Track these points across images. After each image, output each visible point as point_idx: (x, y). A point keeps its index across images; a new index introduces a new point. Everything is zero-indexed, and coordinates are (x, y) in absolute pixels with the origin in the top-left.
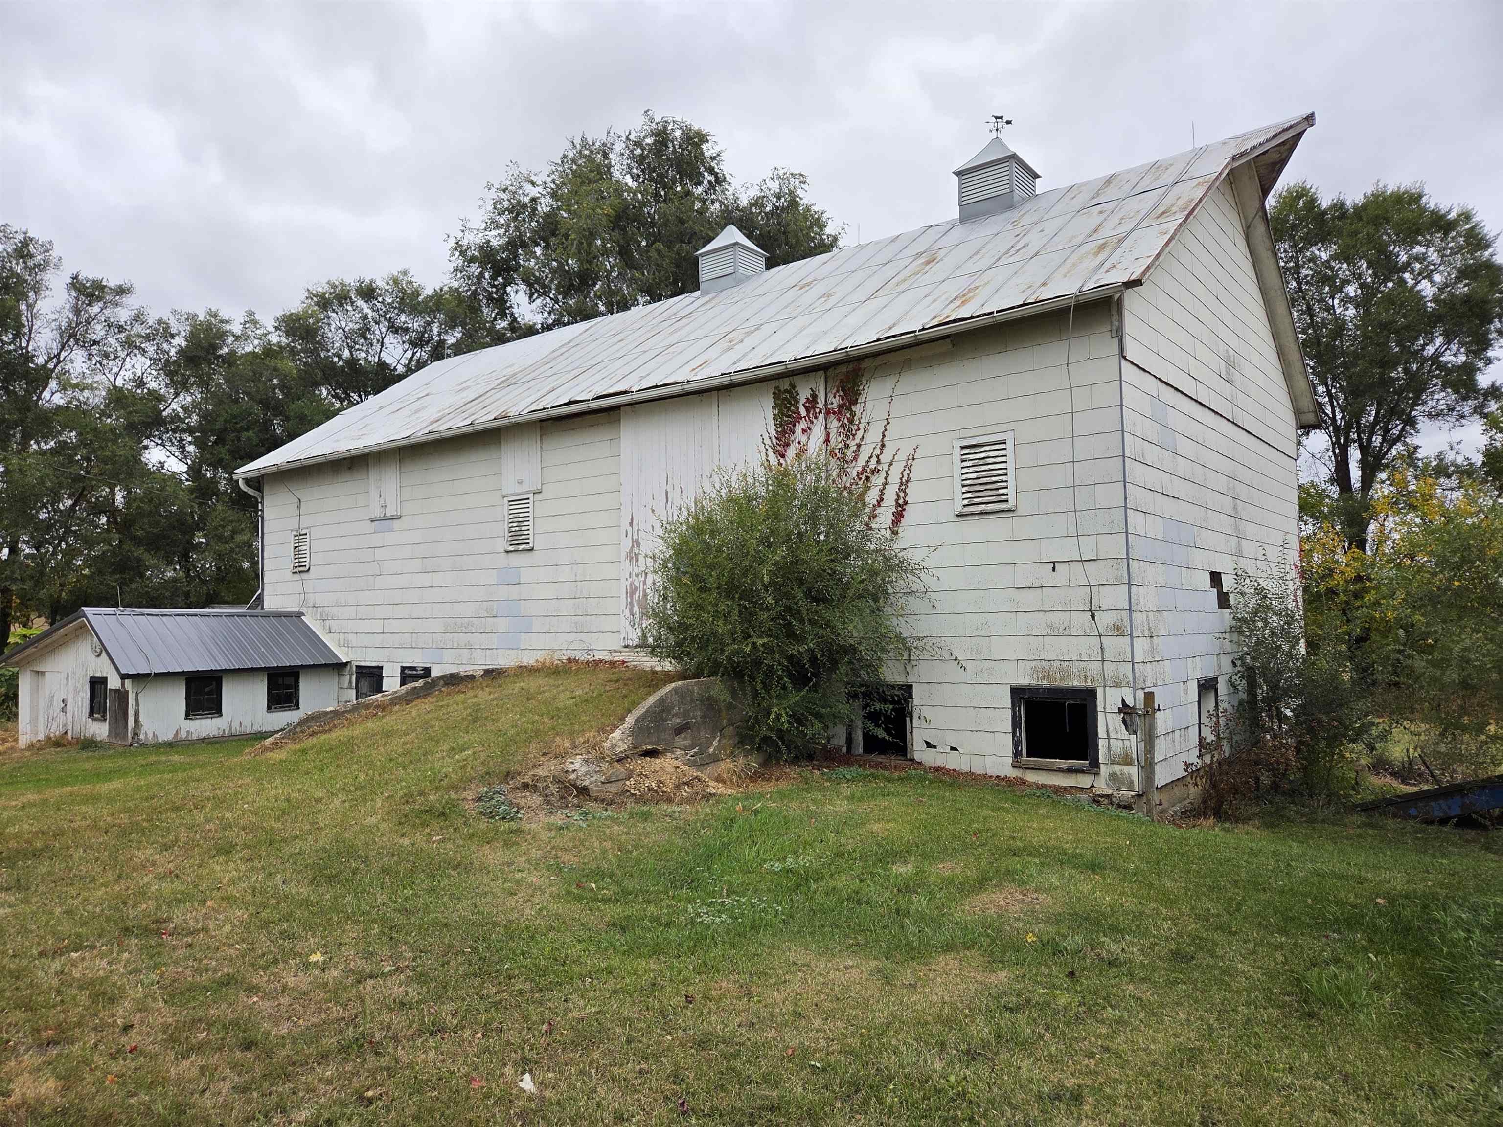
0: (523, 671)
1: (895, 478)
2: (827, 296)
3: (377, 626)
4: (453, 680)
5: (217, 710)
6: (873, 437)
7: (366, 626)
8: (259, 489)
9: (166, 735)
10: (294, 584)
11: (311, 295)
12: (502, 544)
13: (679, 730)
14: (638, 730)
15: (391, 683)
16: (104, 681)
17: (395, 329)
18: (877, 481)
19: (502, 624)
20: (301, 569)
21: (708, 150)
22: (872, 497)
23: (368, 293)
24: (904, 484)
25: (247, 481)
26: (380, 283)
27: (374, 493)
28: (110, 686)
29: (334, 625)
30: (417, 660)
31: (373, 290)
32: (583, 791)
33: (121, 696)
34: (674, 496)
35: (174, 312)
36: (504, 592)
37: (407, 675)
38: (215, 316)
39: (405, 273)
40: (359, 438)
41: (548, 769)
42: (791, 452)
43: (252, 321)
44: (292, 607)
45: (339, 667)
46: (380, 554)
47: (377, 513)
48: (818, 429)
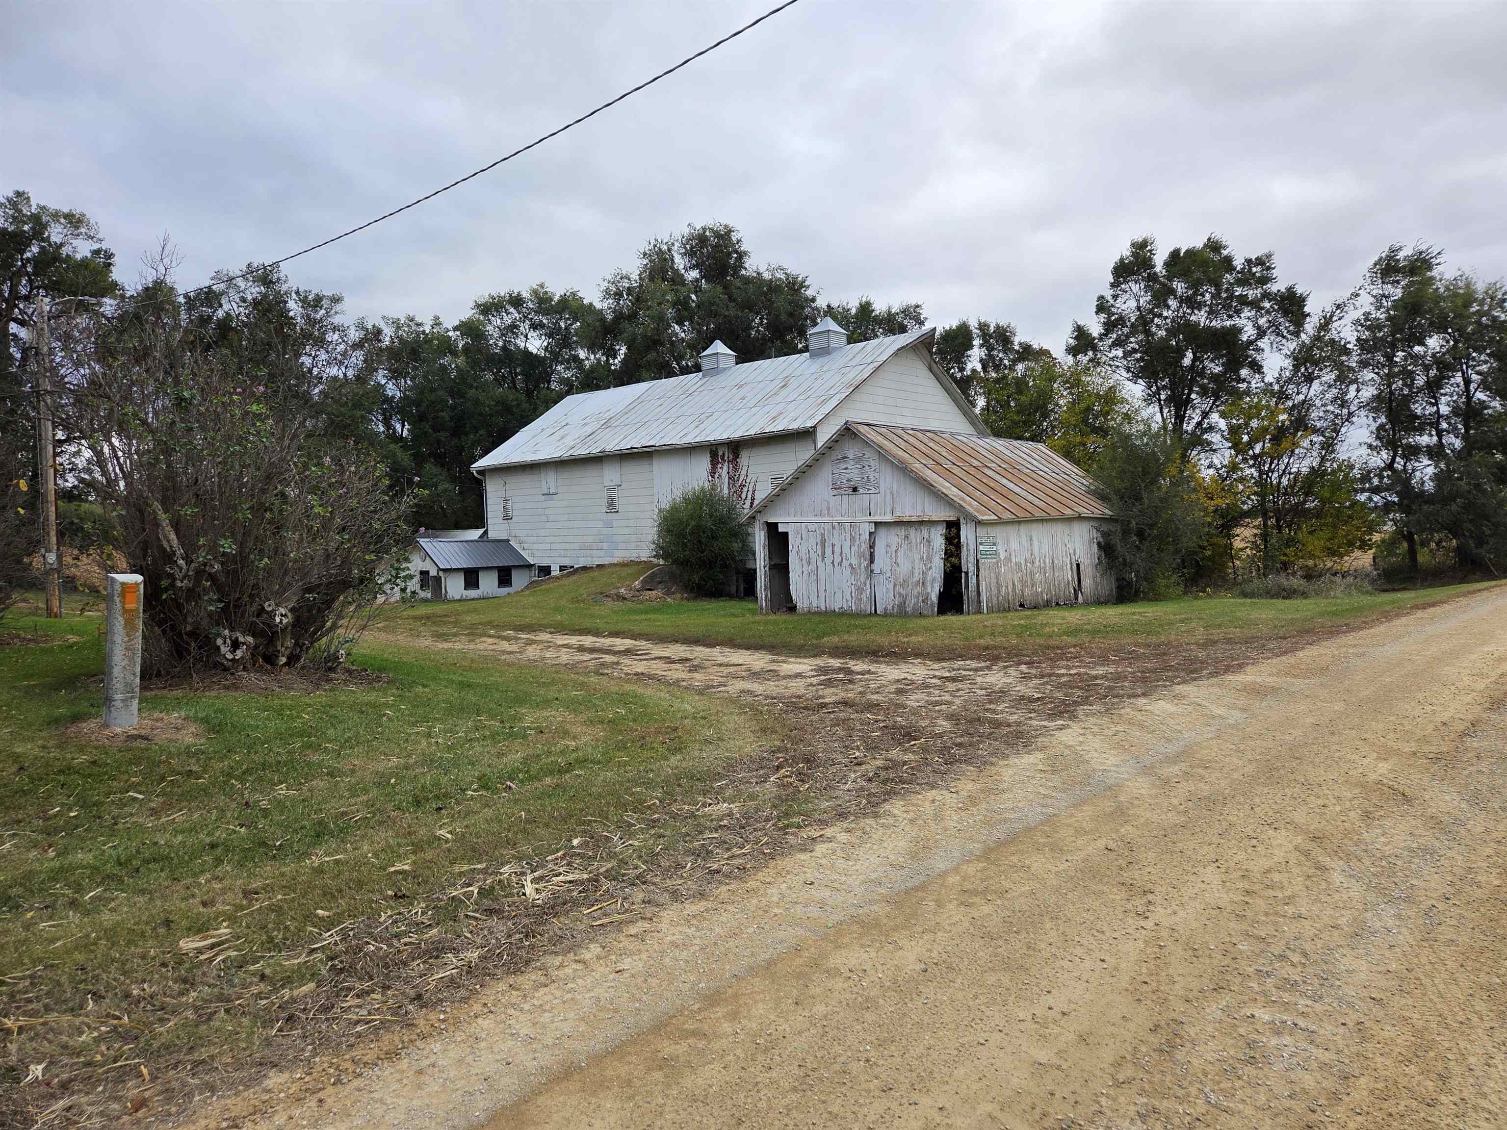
0: (612, 565)
1: (751, 489)
2: (743, 398)
3: (548, 547)
4: (584, 568)
5: (477, 586)
6: (744, 472)
7: (540, 547)
8: (484, 475)
9: (458, 597)
10: (505, 525)
11: (478, 306)
12: (605, 509)
13: (660, 583)
14: (643, 582)
15: (555, 572)
16: (428, 572)
17: (534, 327)
18: (745, 489)
19: (605, 546)
20: (507, 518)
21: (734, 237)
22: (743, 496)
23: (517, 301)
24: (754, 491)
25: (478, 472)
26: (525, 295)
27: (544, 482)
28: (431, 574)
29: (526, 546)
30: (566, 562)
31: (521, 299)
32: (625, 599)
33: (438, 579)
34: (675, 490)
35: (384, 317)
36: (606, 531)
37: (562, 568)
38: (412, 320)
39: (542, 286)
40: (535, 452)
41: (613, 592)
42: (717, 475)
43: (437, 322)
44: (504, 537)
45: (530, 566)
46: (548, 512)
47: (545, 491)
48: (725, 468)
